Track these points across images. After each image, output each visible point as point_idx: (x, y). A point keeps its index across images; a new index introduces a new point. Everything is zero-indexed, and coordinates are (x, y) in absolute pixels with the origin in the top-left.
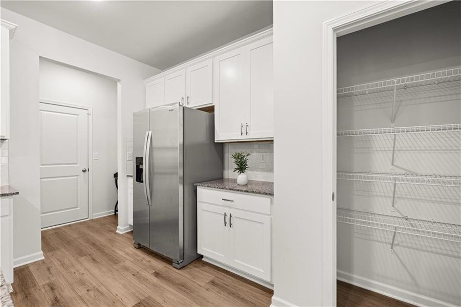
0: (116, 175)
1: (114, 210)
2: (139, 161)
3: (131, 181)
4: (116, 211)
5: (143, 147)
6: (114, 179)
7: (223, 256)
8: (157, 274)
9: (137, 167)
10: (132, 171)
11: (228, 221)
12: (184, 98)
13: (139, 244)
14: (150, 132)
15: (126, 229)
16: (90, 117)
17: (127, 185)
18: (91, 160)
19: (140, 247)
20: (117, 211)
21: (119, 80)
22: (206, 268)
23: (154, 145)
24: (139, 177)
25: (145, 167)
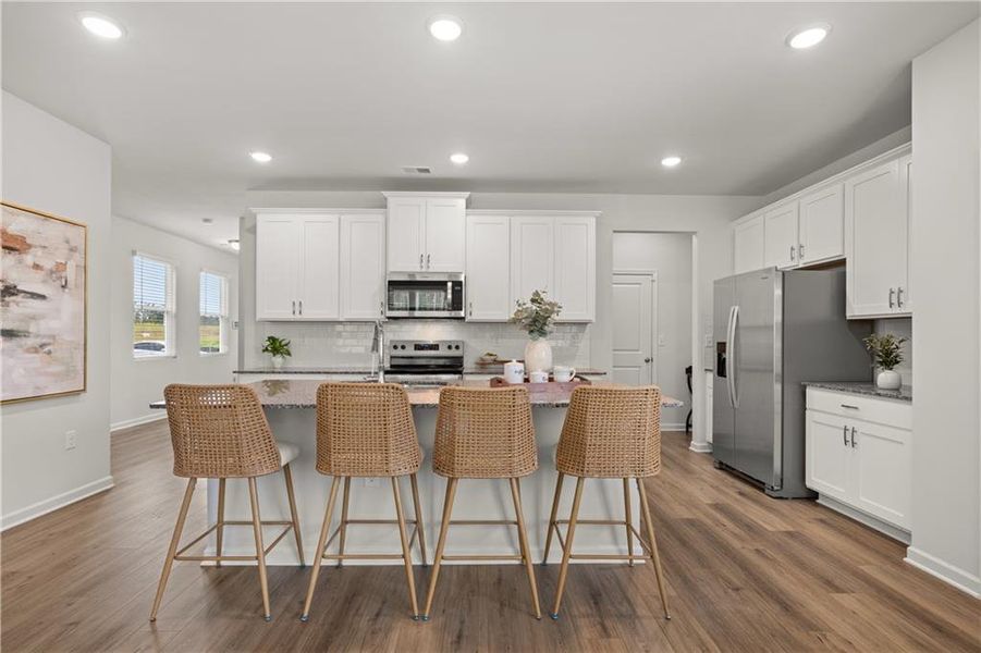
0: (689, 371)
1: (685, 425)
2: (721, 347)
3: (710, 376)
4: (689, 426)
5: (726, 327)
6: (686, 376)
7: (841, 490)
8: (741, 494)
9: (720, 356)
10: (713, 364)
11: (850, 438)
12: (795, 247)
13: (721, 463)
14: (737, 308)
15: (704, 447)
16: (655, 284)
17: (704, 382)
18: (655, 345)
19: (723, 467)
20: (691, 426)
21: (695, 233)
22: (818, 509)
23: (740, 324)
24: (721, 370)
25: (729, 356)
